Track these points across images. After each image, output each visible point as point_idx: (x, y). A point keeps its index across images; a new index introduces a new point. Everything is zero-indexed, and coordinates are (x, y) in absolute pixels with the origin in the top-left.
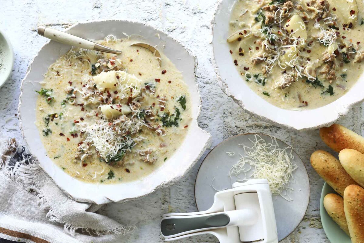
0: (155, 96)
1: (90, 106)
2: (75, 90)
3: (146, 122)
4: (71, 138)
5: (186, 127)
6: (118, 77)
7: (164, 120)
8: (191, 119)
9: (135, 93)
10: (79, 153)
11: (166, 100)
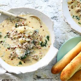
0: (38, 36)
1: (15, 38)
2: (9, 33)
3: (35, 45)
4: (8, 50)
5: (49, 47)
6: (25, 28)
7: (41, 44)
8: (51, 44)
9: (31, 34)
10: (10, 55)
11: (42, 37)
